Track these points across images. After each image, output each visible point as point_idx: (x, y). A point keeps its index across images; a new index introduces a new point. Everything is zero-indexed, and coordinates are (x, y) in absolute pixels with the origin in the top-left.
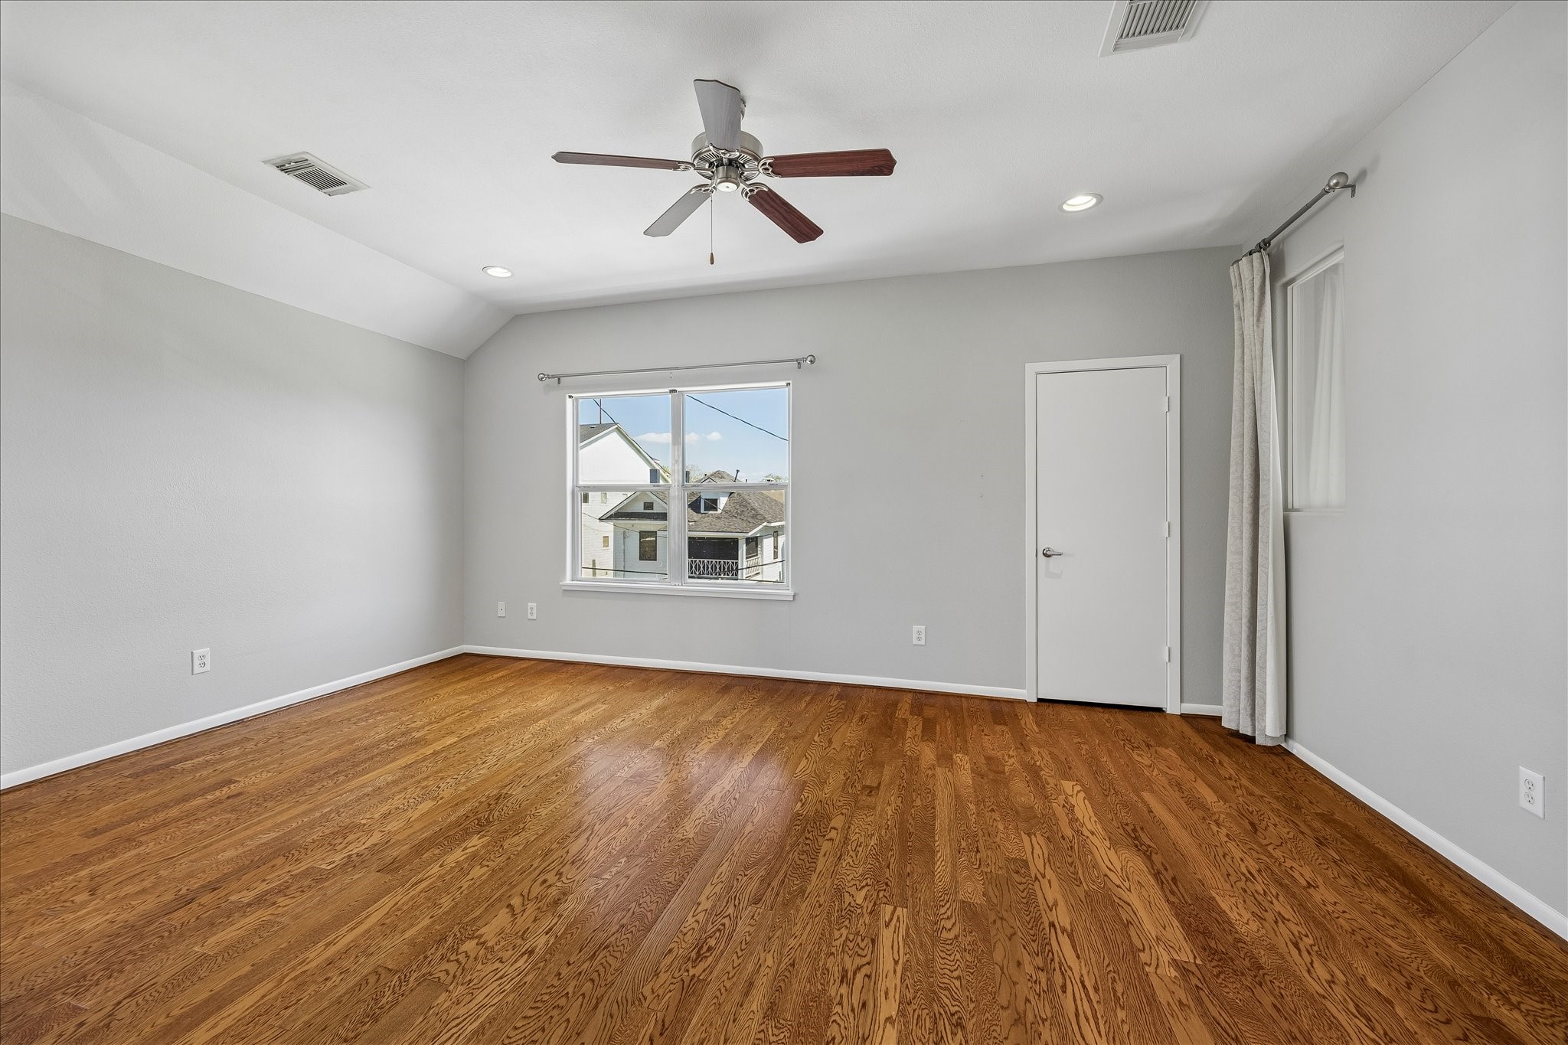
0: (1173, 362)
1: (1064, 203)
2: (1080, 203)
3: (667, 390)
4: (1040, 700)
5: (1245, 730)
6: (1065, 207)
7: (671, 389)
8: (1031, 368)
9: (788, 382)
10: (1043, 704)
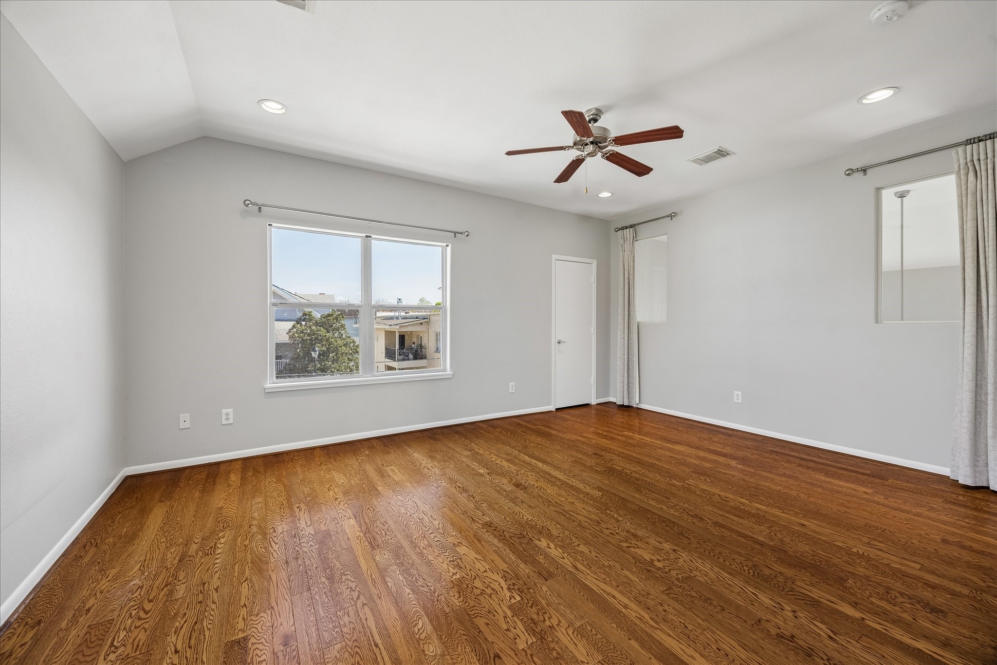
0: (595, 263)
1: (600, 194)
2: (605, 195)
3: (364, 235)
4: (556, 409)
5: (626, 403)
6: (600, 195)
7: (367, 235)
8: (555, 257)
9: (448, 244)
10: (558, 411)
